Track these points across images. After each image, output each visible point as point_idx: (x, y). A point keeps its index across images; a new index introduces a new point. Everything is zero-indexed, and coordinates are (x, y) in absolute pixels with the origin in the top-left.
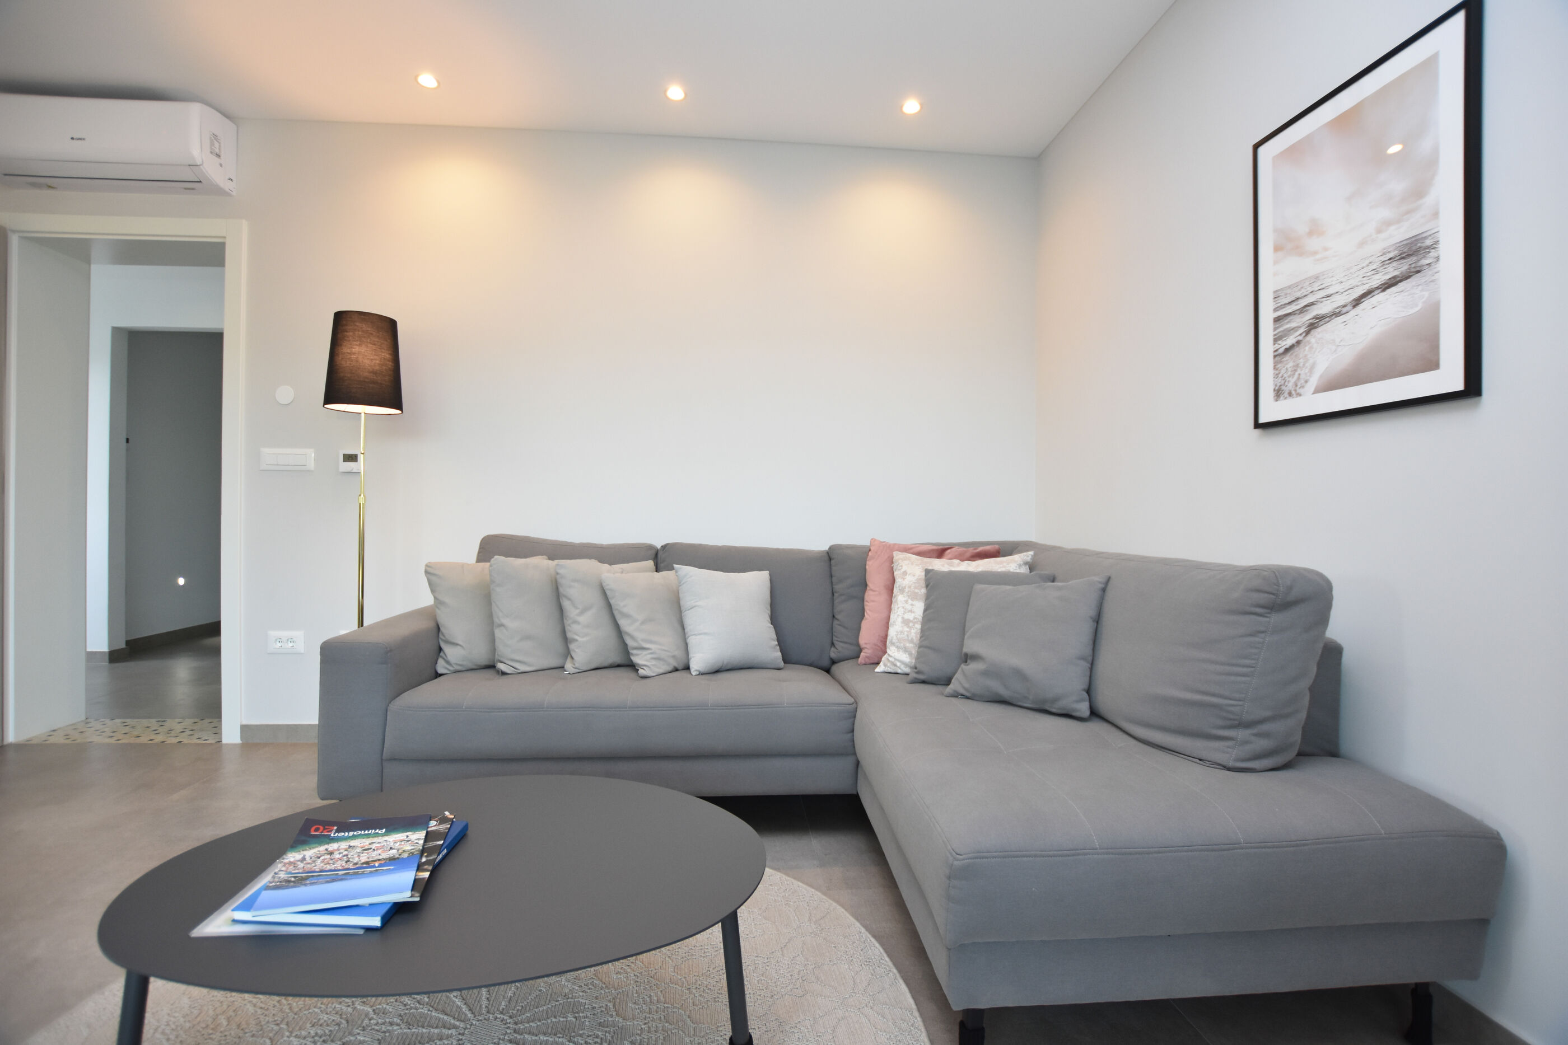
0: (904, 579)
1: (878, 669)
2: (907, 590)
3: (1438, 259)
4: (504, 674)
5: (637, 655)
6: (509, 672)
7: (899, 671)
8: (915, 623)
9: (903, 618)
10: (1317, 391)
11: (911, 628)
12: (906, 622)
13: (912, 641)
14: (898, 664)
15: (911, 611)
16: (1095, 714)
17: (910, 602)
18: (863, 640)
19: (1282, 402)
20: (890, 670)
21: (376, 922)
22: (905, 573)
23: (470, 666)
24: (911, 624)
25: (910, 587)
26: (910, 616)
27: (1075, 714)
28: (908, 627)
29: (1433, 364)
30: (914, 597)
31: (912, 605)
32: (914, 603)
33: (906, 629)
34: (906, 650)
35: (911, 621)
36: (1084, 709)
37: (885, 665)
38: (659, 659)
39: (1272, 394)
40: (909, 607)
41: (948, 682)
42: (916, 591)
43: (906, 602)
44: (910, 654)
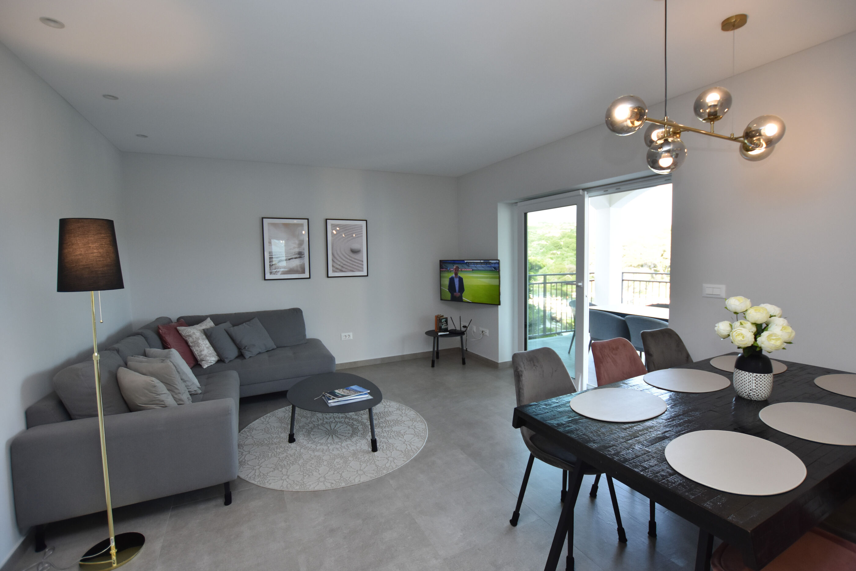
1: (204, 367)
3: (304, 257)
7: (212, 364)
10: (281, 274)
13: (212, 352)
19: (272, 275)
20: (208, 366)
22: (190, 333)
24: (209, 348)
29: (304, 273)
30: (203, 339)
36: (275, 347)
39: (269, 273)
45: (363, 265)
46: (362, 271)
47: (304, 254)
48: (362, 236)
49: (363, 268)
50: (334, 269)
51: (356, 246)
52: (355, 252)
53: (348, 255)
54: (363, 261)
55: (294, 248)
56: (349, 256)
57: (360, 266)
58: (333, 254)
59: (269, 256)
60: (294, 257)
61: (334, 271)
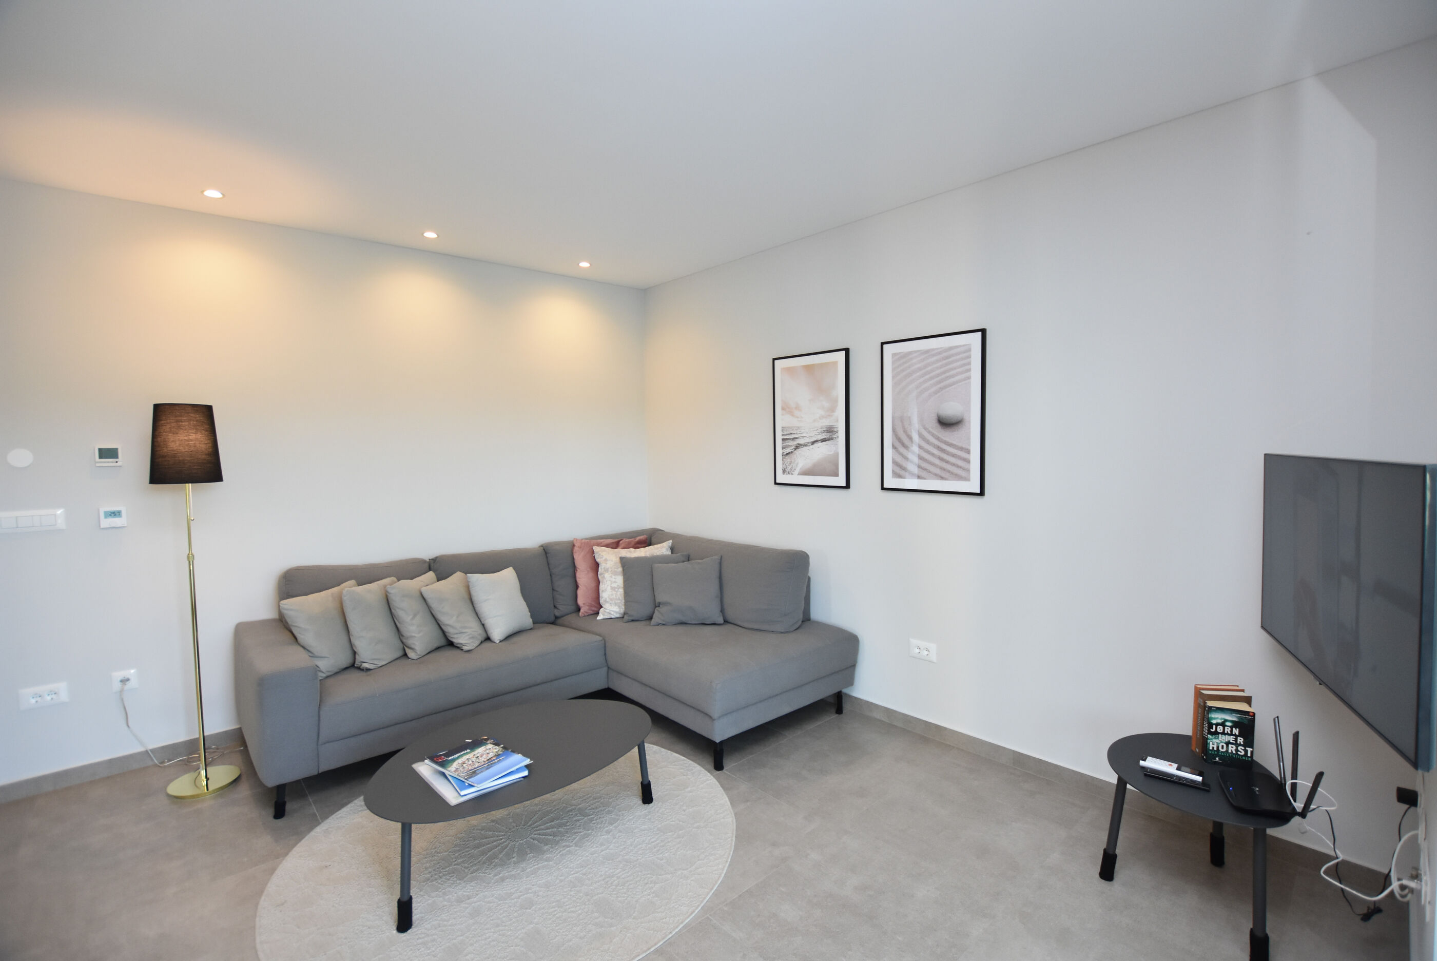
0: (606, 564)
1: (599, 618)
2: (610, 570)
3: (838, 437)
4: (368, 670)
5: (457, 638)
6: (372, 668)
7: (613, 617)
8: (619, 589)
9: (611, 587)
11: (617, 592)
12: (613, 589)
13: (619, 600)
14: (612, 613)
15: (615, 582)
16: (726, 622)
17: (613, 577)
18: (580, 602)
19: (785, 476)
20: (607, 617)
21: (526, 773)
22: (606, 560)
23: (336, 670)
25: (611, 568)
26: (615, 585)
27: (717, 623)
28: (615, 591)
29: (836, 475)
30: (615, 573)
31: (615, 578)
32: (616, 577)
33: (614, 593)
34: (616, 604)
35: (617, 588)
36: (721, 620)
37: (603, 615)
38: (472, 638)
39: (781, 471)
40: (614, 580)
41: (650, 618)
42: (616, 570)
43: (611, 577)
44: (619, 607)
45: (968, 461)
46: (967, 479)
47: (838, 431)
48: (969, 378)
49: (968, 471)
50: (898, 470)
51: (951, 409)
52: (946, 423)
53: (929, 432)
54: (968, 452)
55: (822, 417)
56: (933, 435)
57: (960, 463)
58: (894, 430)
59: (783, 435)
60: (820, 437)
61: (896, 475)
